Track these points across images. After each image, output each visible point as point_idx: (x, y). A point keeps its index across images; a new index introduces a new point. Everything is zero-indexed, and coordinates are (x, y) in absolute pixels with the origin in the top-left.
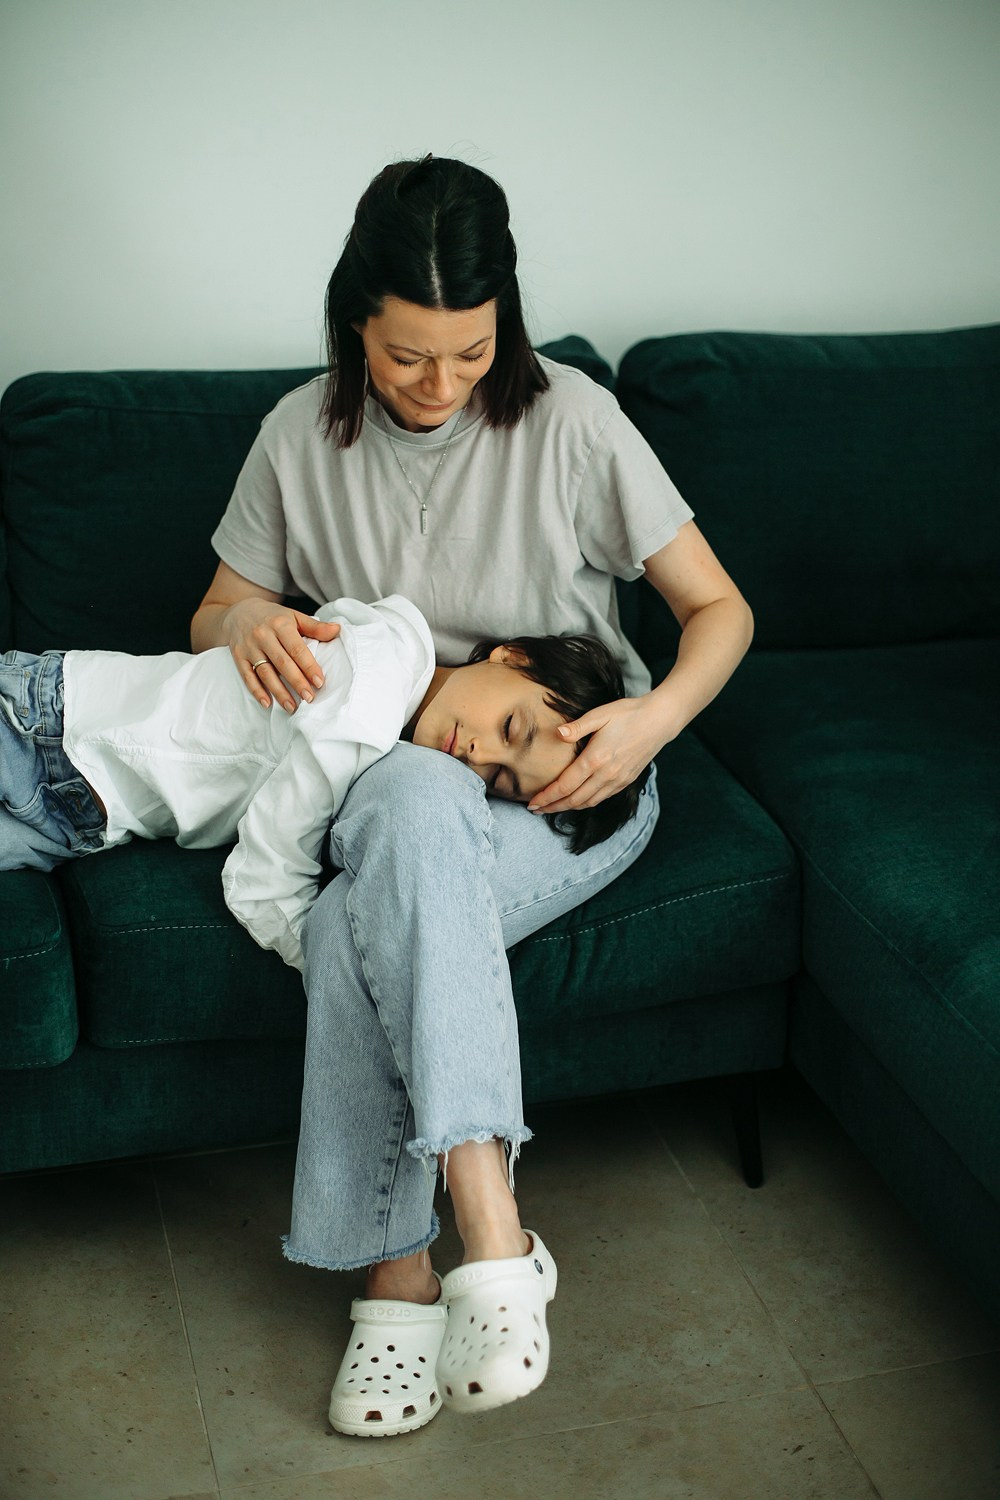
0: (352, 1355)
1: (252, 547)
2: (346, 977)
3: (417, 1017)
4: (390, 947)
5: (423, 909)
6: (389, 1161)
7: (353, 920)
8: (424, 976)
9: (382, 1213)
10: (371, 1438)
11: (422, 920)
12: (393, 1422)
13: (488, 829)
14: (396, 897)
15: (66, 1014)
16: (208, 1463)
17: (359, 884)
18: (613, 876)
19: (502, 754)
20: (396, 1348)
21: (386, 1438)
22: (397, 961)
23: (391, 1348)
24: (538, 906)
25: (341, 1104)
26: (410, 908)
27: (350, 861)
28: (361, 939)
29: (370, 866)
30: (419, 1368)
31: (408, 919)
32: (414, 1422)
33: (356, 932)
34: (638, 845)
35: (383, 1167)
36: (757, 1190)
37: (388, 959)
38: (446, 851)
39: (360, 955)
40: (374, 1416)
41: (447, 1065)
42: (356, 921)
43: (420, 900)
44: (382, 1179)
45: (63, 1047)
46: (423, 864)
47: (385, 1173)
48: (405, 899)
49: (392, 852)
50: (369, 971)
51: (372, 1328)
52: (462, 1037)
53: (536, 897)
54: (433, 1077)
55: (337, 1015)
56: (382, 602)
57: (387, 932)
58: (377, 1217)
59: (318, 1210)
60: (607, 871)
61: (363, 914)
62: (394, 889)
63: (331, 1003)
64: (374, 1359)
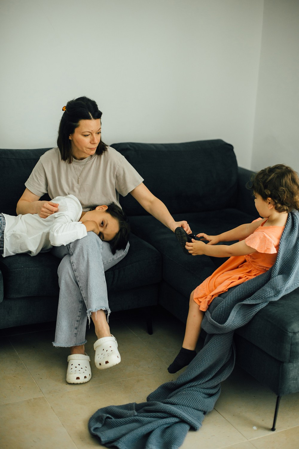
0: (70, 366)
1: (34, 185)
2: (70, 277)
3: (89, 283)
4: (82, 268)
5: (90, 259)
6: (78, 321)
7: (73, 263)
8: (90, 274)
9: (75, 334)
10: (77, 384)
11: (90, 262)
12: (82, 380)
14: (83, 257)
16: (40, 391)
17: (74, 255)
18: (122, 259)
19: (101, 229)
20: (80, 365)
21: (80, 384)
22: (84, 271)
23: (79, 365)
24: (107, 264)
25: (68, 307)
26: (87, 259)
27: (71, 250)
28: (75, 267)
29: (77, 251)
30: (86, 369)
31: (86, 261)
32: (86, 380)
33: (73, 266)
34: (126, 252)
35: (76, 322)
36: (152, 335)
37: (82, 271)
38: (94, 247)
39: (74, 271)
40: (78, 378)
42: (74, 263)
43: (89, 257)
44: (76, 326)
46: (89, 249)
47: (77, 324)
48: (86, 257)
50: (77, 274)
53: (107, 262)
55: (67, 285)
56: (68, 196)
57: (81, 265)
58: (74, 335)
59: (62, 333)
60: (121, 257)
61: (75, 261)
62: (83, 255)
63: (66, 283)
64: (76, 367)
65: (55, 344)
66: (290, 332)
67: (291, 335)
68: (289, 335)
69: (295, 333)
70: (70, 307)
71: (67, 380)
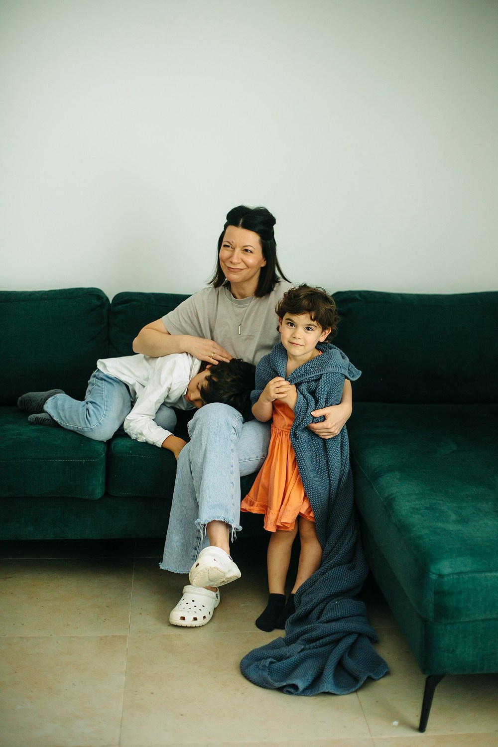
0: (180, 602)
5: (208, 448)
6: (198, 538)
8: (206, 468)
9: (194, 556)
10: (181, 627)
11: (208, 451)
12: (189, 622)
13: (235, 426)
14: (201, 444)
15: (101, 482)
17: (192, 440)
20: (195, 601)
21: (186, 627)
22: (199, 464)
23: (193, 601)
25: (183, 515)
26: (205, 447)
30: (202, 608)
31: (203, 451)
32: (196, 623)
33: (190, 456)
38: (219, 431)
39: (191, 462)
40: (183, 618)
41: (210, 497)
42: (190, 452)
43: (208, 445)
44: (195, 544)
45: (99, 493)
46: (211, 434)
47: (196, 542)
48: (203, 444)
49: (202, 430)
50: (192, 467)
51: (188, 594)
52: (216, 489)
54: (205, 500)
57: (197, 455)
58: (192, 557)
59: (173, 552)
61: (192, 449)
62: (201, 441)
64: (187, 604)
65: (163, 566)
66: (433, 573)
67: (434, 578)
68: (431, 577)
69: (441, 576)
70: (187, 516)
71: (170, 620)
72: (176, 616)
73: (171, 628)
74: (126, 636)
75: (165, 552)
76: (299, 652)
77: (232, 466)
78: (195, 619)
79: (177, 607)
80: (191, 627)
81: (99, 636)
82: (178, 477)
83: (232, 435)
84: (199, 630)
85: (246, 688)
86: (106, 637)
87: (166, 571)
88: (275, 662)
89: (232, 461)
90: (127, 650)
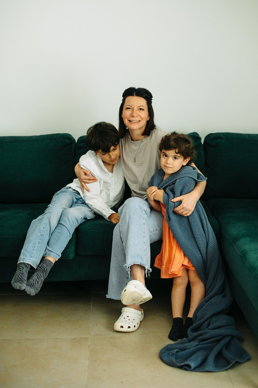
0: (120, 317)
4: (125, 230)
10: (121, 332)
11: (130, 224)
12: (125, 329)
13: (145, 210)
16: (89, 334)
21: (124, 332)
26: (128, 222)
31: (127, 224)
32: (130, 330)
37: (124, 233)
40: (122, 327)
46: (131, 214)
47: (127, 280)
48: (127, 220)
49: (126, 212)
51: (125, 313)
52: (135, 246)
54: (129, 253)
57: (124, 227)
64: (124, 318)
65: (108, 296)
70: (120, 265)
71: (114, 328)
72: (118, 325)
73: (115, 333)
74: (88, 338)
75: (109, 288)
76: (195, 347)
77: (144, 233)
78: (129, 327)
79: (118, 321)
80: (127, 332)
81: (73, 338)
82: (113, 242)
83: (144, 215)
84: (132, 334)
85: (161, 367)
86: (76, 338)
87: (110, 299)
88: (180, 351)
89: (144, 230)
90: (89, 346)
